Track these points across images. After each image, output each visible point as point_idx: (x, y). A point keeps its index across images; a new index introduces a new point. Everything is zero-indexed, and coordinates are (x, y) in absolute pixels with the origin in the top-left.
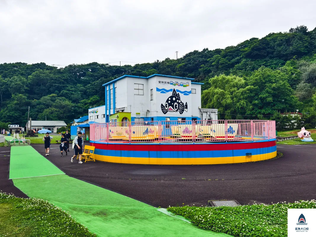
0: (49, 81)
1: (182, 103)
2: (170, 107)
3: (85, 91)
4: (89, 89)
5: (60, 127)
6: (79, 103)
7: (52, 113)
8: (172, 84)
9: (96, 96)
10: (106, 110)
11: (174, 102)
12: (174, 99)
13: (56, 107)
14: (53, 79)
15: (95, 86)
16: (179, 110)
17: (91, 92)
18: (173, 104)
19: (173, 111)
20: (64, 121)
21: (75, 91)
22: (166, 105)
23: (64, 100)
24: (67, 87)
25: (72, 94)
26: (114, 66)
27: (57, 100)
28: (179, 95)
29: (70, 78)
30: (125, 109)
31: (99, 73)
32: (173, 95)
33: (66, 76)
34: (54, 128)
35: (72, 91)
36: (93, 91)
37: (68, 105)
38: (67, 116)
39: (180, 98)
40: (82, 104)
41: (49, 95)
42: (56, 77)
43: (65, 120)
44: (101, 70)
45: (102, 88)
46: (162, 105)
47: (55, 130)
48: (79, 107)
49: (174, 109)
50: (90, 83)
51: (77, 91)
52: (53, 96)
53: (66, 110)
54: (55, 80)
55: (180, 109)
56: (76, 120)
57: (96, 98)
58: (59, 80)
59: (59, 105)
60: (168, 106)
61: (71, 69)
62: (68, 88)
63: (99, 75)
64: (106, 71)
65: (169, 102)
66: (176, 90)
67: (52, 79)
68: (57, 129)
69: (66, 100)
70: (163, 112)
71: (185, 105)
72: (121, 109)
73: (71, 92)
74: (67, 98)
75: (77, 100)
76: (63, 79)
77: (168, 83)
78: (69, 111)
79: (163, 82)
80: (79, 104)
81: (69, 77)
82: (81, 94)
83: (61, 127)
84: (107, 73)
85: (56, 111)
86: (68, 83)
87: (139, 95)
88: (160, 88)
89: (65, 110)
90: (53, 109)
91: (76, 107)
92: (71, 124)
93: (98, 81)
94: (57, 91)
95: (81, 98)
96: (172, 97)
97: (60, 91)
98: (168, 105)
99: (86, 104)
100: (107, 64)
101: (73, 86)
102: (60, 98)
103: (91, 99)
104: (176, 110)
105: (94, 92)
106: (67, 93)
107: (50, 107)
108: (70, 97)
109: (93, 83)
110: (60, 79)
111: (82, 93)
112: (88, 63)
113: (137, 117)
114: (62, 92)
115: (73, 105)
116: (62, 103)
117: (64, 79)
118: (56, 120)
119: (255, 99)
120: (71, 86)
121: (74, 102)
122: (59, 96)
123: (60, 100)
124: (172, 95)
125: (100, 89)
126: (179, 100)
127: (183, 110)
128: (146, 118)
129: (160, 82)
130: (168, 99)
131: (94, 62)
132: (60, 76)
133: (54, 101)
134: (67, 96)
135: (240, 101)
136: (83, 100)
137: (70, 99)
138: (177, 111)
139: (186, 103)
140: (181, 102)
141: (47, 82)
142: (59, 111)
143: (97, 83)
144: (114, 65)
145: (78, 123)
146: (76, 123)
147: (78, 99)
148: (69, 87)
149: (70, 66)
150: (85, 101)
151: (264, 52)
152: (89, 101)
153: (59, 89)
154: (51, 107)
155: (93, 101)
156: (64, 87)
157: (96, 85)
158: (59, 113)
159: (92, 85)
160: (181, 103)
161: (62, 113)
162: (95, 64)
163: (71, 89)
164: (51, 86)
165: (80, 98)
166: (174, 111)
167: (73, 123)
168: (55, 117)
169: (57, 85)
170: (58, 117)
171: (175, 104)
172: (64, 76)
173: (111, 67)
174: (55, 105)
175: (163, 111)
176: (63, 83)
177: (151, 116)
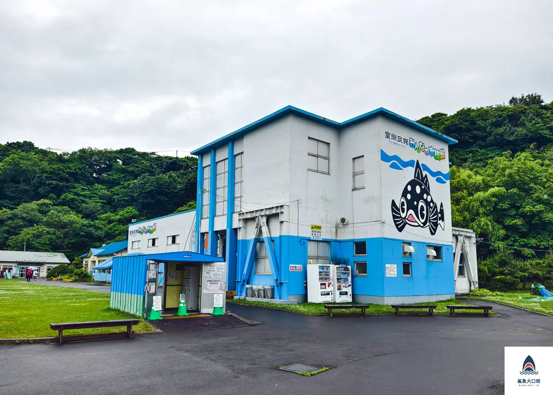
0: (38, 175)
1: (433, 203)
2: (411, 212)
3: (110, 198)
4: (118, 195)
5: (55, 266)
6: (97, 219)
7: (38, 236)
8: (412, 146)
9: (131, 208)
10: (200, 217)
11: (419, 197)
12: (418, 190)
13: (48, 224)
14: (46, 172)
15: (129, 189)
16: (428, 224)
17: (122, 200)
18: (415, 203)
19: (417, 224)
20: (64, 252)
21: (90, 197)
22: (403, 204)
23: (66, 212)
24: (75, 188)
25: (83, 202)
26: (166, 157)
27: (52, 211)
28: (427, 180)
29: (82, 173)
30: (285, 210)
31: (137, 167)
32: (415, 177)
33: (74, 167)
34: (41, 268)
35: (84, 196)
36: (126, 198)
37: (74, 223)
38: (70, 243)
39: (429, 188)
40: (104, 223)
41: (35, 202)
42: (54, 169)
43: (67, 251)
44: (143, 161)
45: (144, 193)
46: (393, 203)
47: (44, 273)
48: (97, 228)
49: (419, 220)
50: (119, 184)
51: (93, 197)
52: (44, 204)
53: (71, 232)
54: (51, 173)
55: (430, 221)
56: (95, 251)
57: (131, 212)
58: (59, 174)
59: (55, 221)
60: (405, 207)
61: (85, 156)
62: (76, 190)
63: (138, 170)
64: (151, 164)
65: (409, 196)
66: (422, 165)
67: (43, 171)
68: (49, 269)
69: (71, 212)
70: (397, 226)
71: (439, 211)
72: (263, 213)
73: (82, 198)
74: (72, 208)
75: (93, 213)
76: (68, 173)
77: (406, 141)
78: (77, 235)
79: (394, 137)
80: (97, 221)
81: (80, 170)
82: (102, 203)
83: (58, 265)
84: (153, 168)
85: (48, 233)
86: (77, 181)
87: (317, 171)
88: (390, 153)
89: (69, 231)
90: (43, 228)
91: (90, 226)
92: (82, 258)
93: (135, 181)
94: (52, 195)
95: (102, 211)
96: (413, 183)
97: (59, 196)
98: (406, 205)
99: (110, 222)
100: (153, 153)
101: (85, 188)
102: (59, 208)
103: (121, 213)
104: (423, 221)
105: (128, 200)
106: (73, 200)
107: (35, 225)
108: (78, 207)
109: (126, 184)
110: (62, 172)
111: (104, 203)
112: (118, 148)
113: (315, 239)
114: (62, 197)
115: (86, 222)
116: (61, 218)
117: (70, 172)
118: (46, 251)
119: (510, 216)
120: (83, 187)
121: (86, 216)
122: (55, 205)
123: (59, 212)
124: (413, 178)
125: (140, 194)
126: (428, 194)
127: (436, 225)
128: (336, 241)
129: (388, 135)
130: (406, 188)
131: (129, 148)
132: (61, 166)
133: (44, 213)
134: (73, 205)
135: (476, 219)
136: (105, 215)
137: (78, 211)
138: (425, 224)
139: (442, 206)
140: (432, 201)
141: (34, 177)
142: (54, 234)
143: (133, 183)
144: (166, 155)
145: (99, 256)
146: (95, 257)
147: (96, 213)
148: (79, 188)
149: (83, 151)
150: (110, 217)
151: (468, 136)
152: (118, 217)
153: (58, 191)
154: (37, 225)
155: (125, 217)
156: (67, 187)
157: (132, 188)
158: (54, 237)
159: (124, 188)
160: (432, 205)
161: (60, 238)
162: (131, 151)
163: (82, 193)
164: (41, 184)
165: (98, 211)
166: (419, 226)
167: (86, 257)
168: (45, 244)
169: (54, 182)
170: (50, 244)
171: (421, 204)
172: (69, 168)
173: (159, 158)
174: (47, 222)
175: (395, 222)
176: (67, 180)
177: (356, 238)
